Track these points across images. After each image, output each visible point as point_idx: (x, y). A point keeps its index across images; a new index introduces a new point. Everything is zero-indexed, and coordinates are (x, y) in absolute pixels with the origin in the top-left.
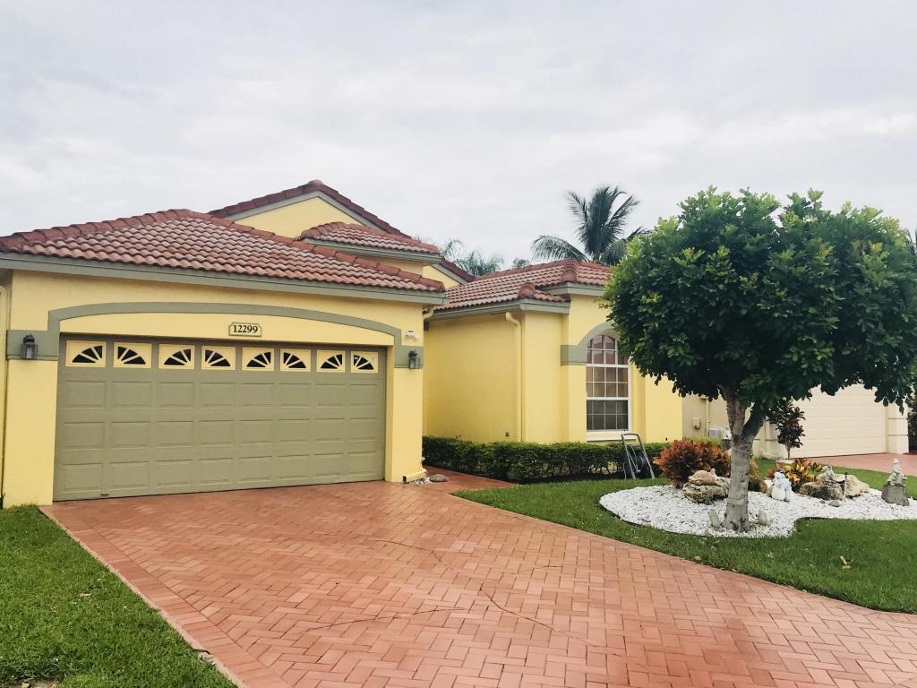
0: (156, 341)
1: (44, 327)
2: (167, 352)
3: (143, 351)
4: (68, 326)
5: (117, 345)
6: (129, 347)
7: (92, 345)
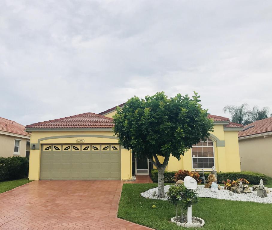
0: (62, 145)
1: (37, 143)
2: (64, 147)
3: (59, 147)
4: (42, 142)
5: (54, 146)
6: (56, 146)
7: (48, 146)
